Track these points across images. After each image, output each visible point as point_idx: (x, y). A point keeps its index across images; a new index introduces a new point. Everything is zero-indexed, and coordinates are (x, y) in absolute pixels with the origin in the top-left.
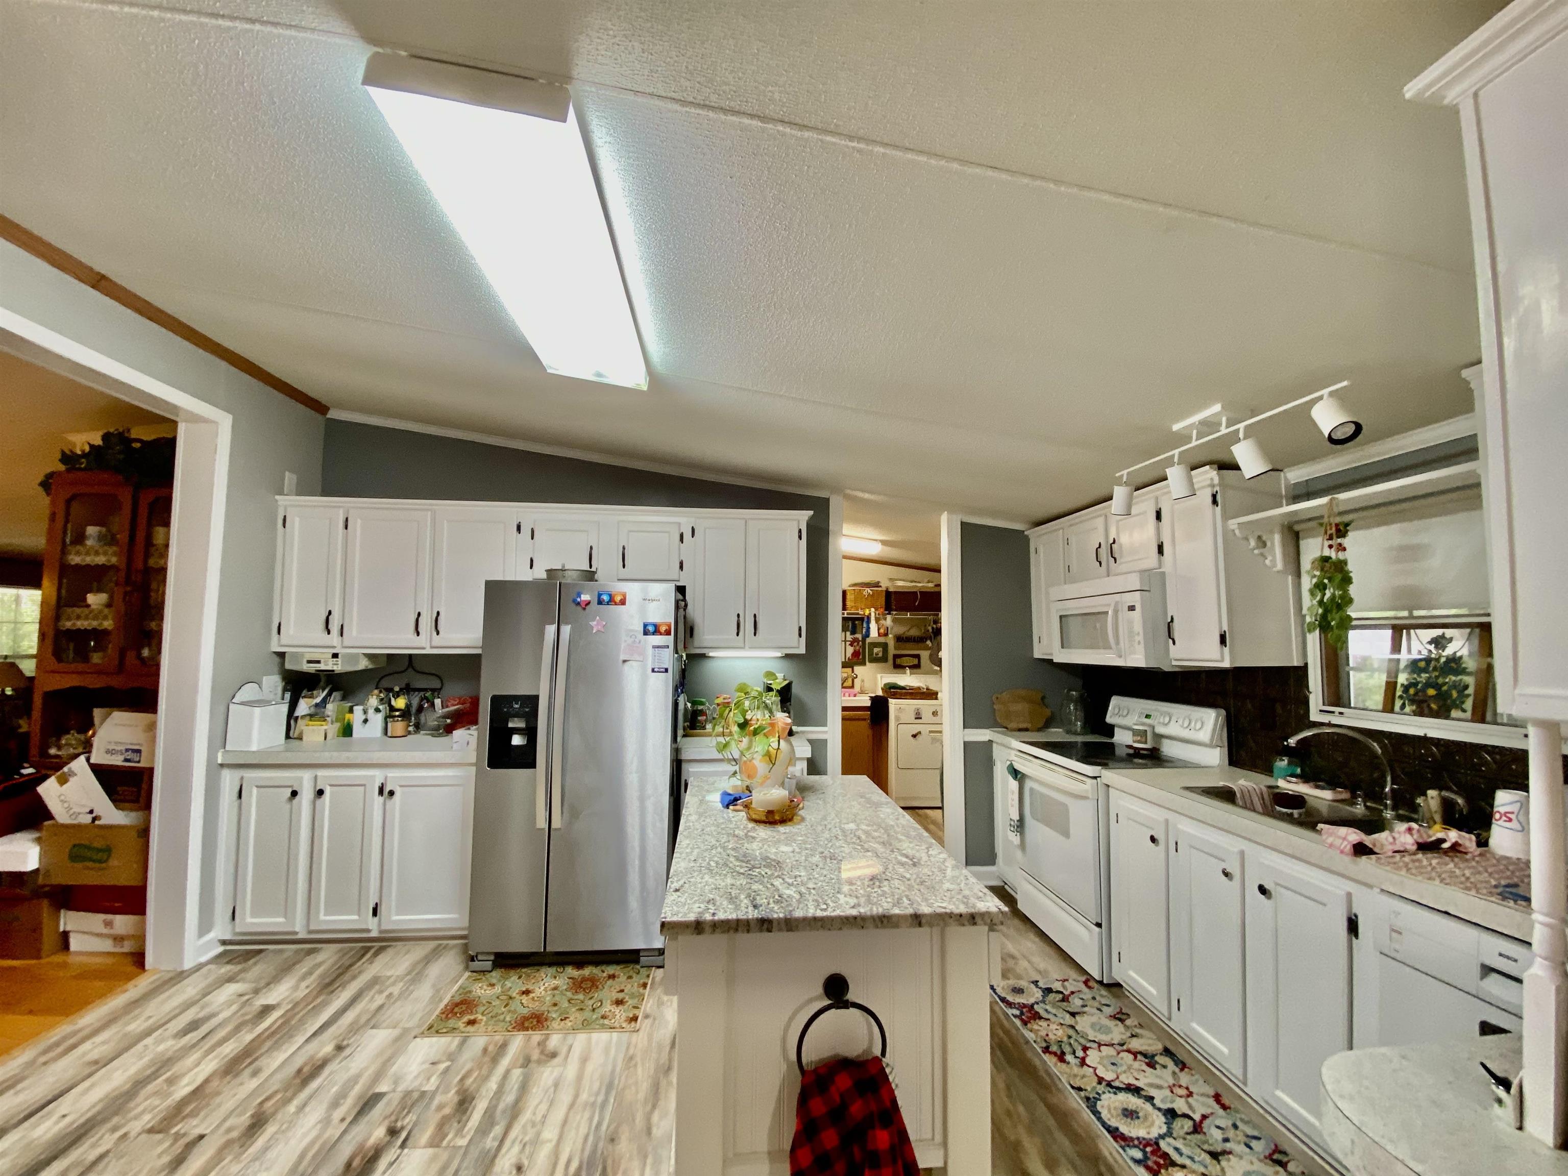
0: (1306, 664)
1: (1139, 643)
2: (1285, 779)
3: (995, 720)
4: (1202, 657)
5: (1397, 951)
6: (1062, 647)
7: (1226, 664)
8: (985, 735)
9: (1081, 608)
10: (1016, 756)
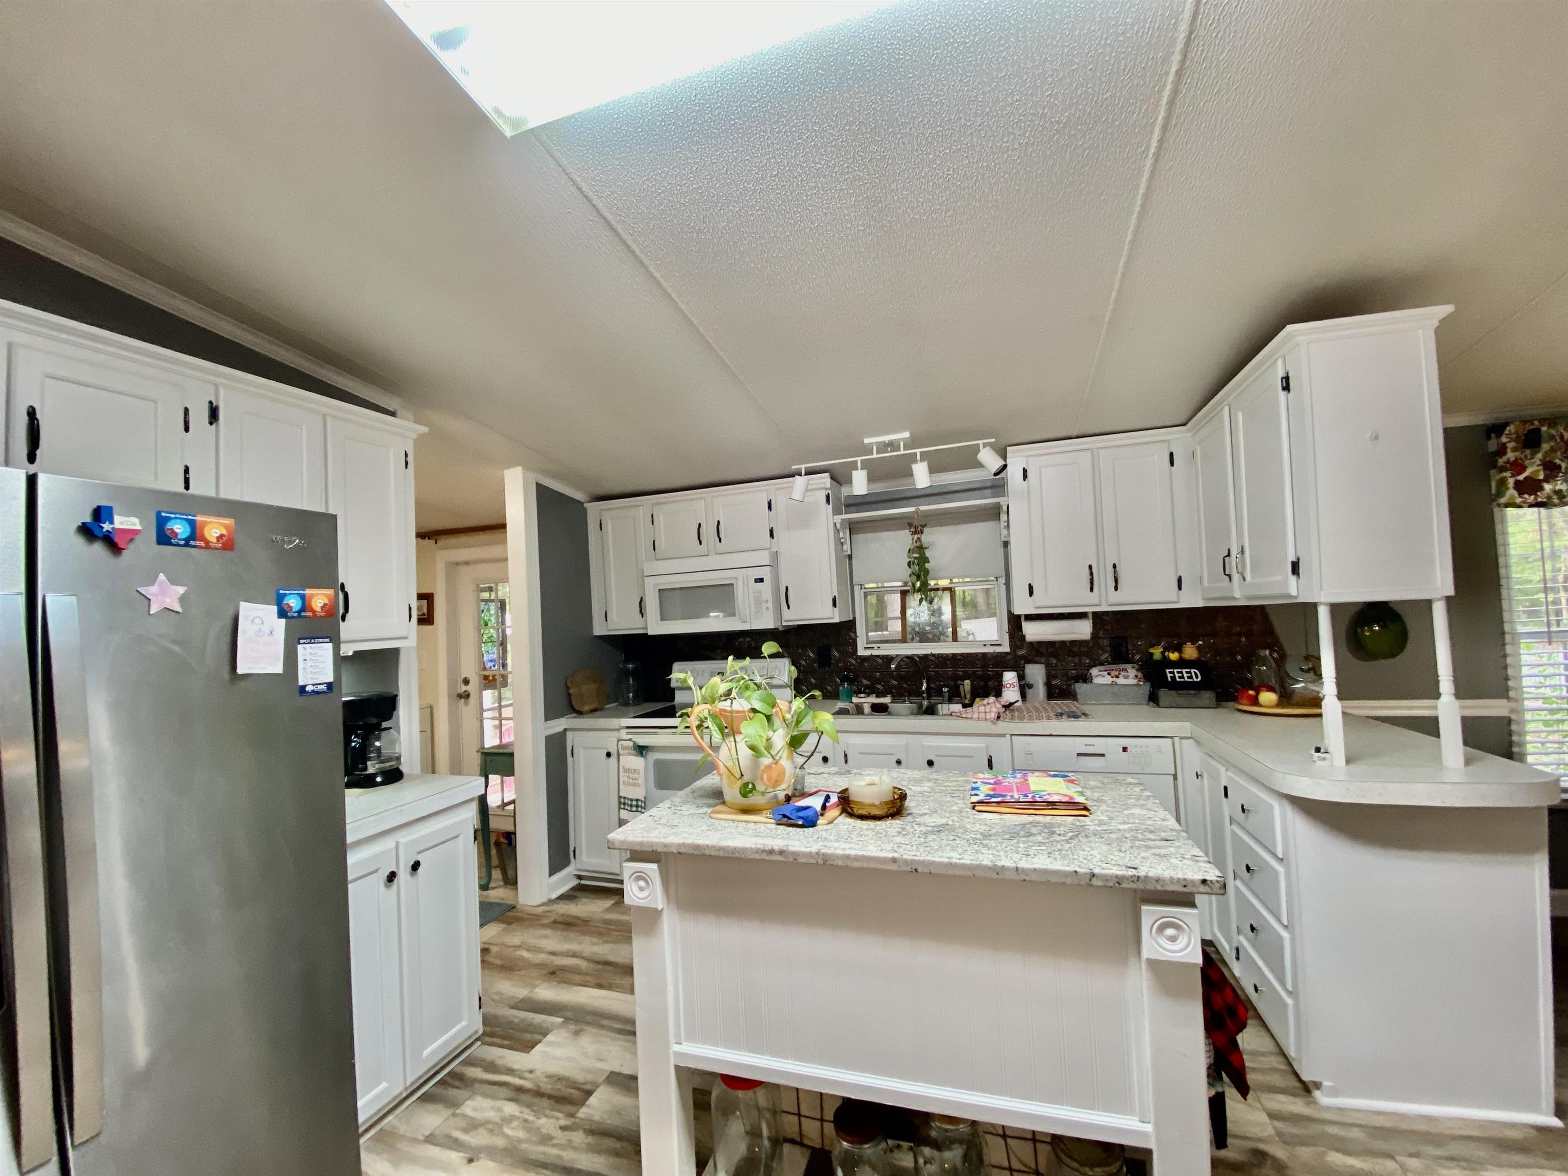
0: (854, 618)
1: (767, 609)
2: (857, 697)
3: (572, 707)
4: (815, 617)
5: (1030, 765)
6: (662, 620)
7: (836, 620)
8: (560, 725)
9: (686, 582)
10: (628, 733)
